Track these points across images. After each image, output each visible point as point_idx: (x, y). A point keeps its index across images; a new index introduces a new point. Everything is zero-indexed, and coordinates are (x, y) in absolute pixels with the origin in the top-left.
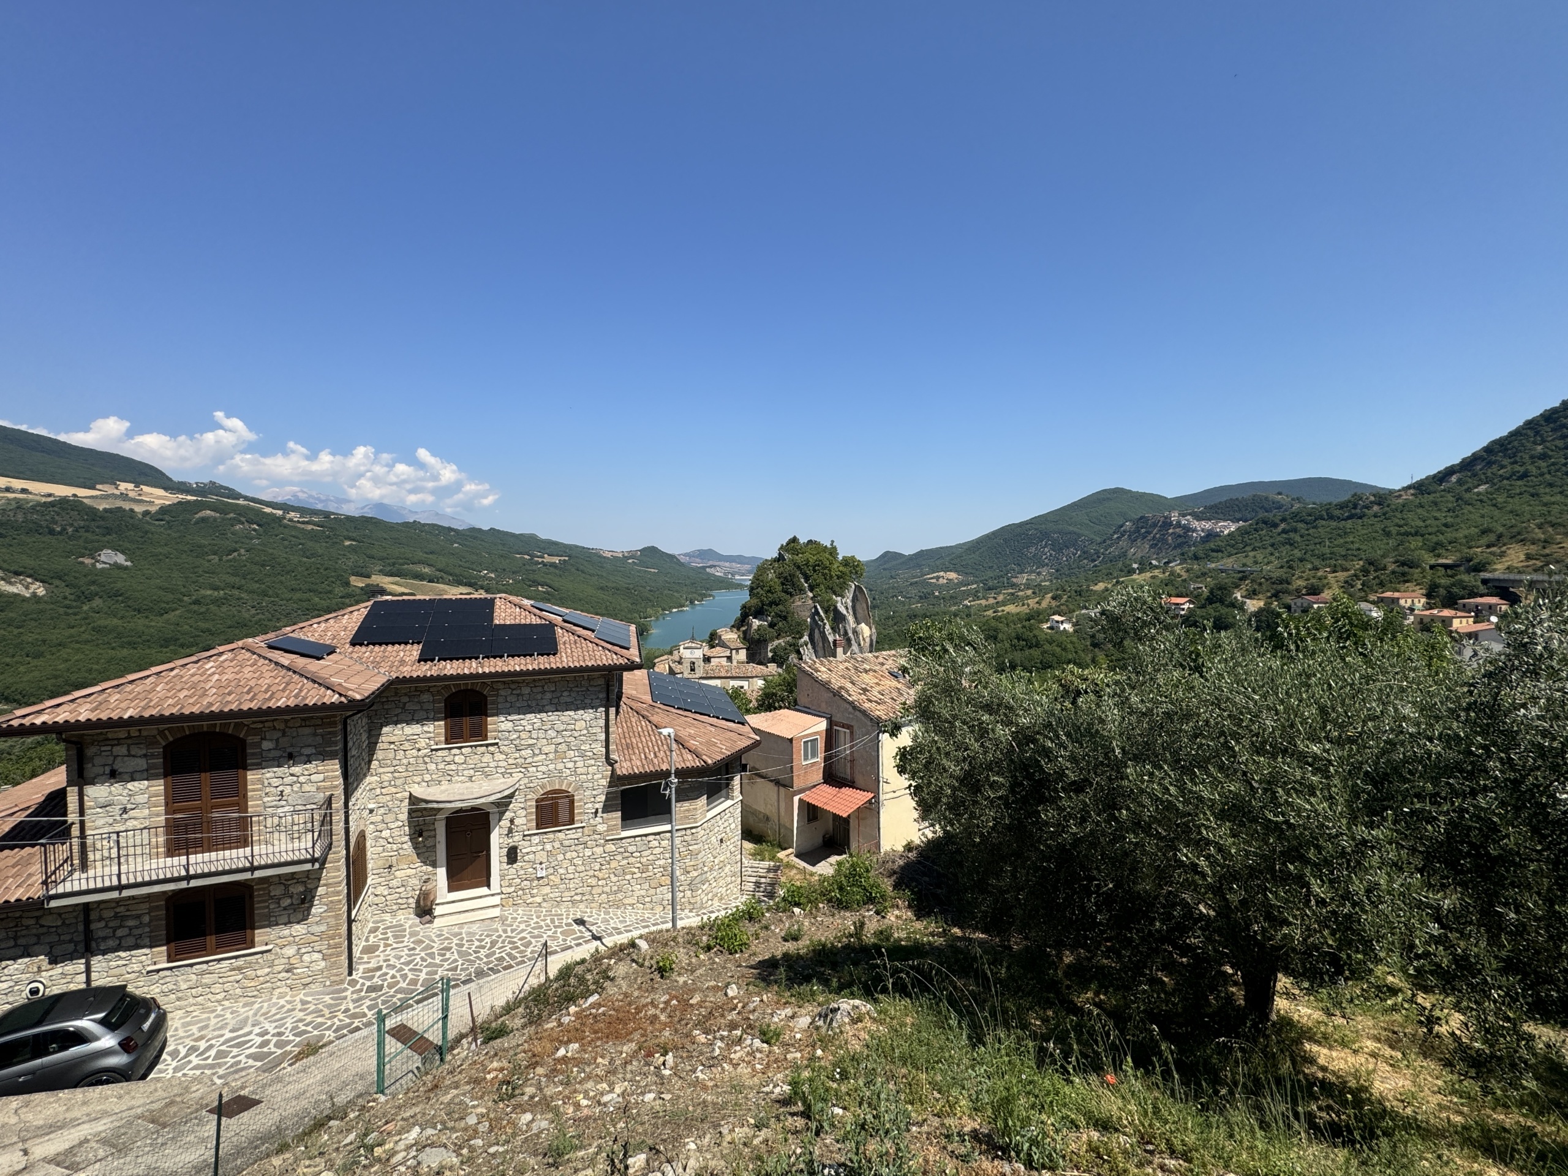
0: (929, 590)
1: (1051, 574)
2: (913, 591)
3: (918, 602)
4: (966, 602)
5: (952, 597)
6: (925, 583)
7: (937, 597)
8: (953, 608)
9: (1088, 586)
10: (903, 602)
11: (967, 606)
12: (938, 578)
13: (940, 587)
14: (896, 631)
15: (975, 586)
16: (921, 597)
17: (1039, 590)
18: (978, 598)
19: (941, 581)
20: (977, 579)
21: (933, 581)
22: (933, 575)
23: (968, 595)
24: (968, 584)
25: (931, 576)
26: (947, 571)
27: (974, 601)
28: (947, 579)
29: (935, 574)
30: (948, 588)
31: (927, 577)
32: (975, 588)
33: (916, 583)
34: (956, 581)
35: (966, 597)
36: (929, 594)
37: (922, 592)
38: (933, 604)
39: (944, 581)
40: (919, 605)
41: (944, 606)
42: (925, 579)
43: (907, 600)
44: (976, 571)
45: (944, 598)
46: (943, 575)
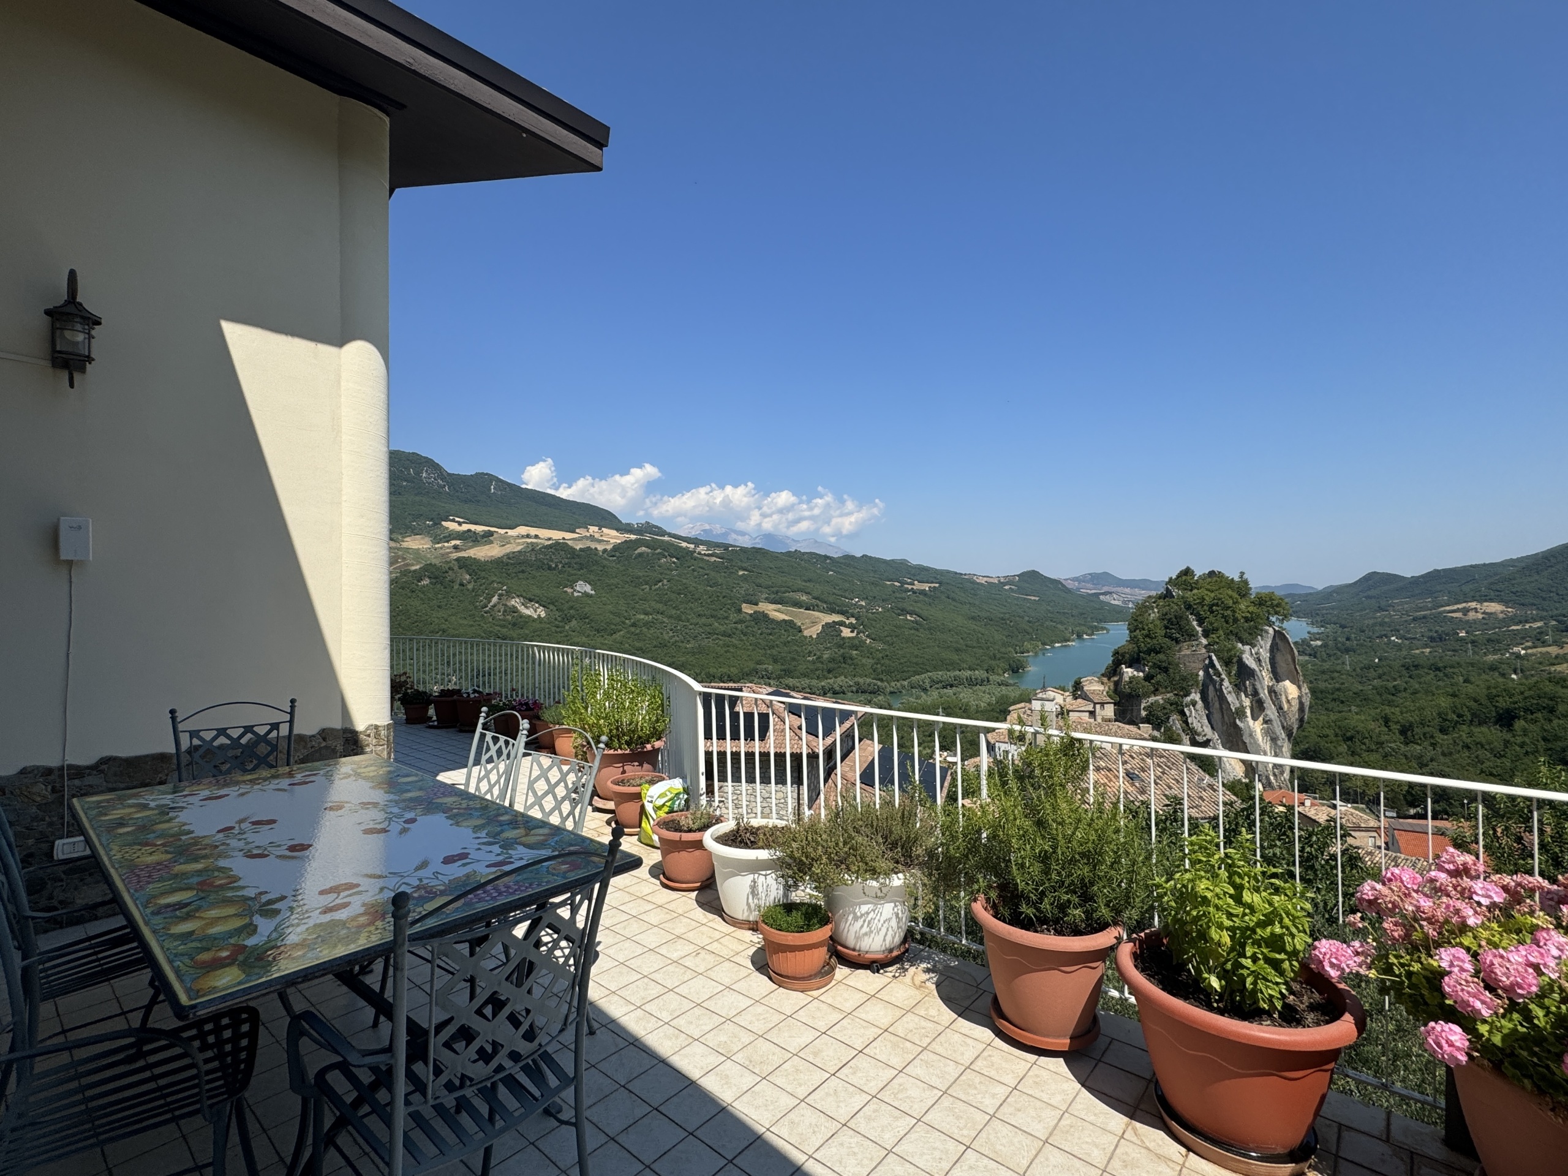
0: (1447, 628)
2: (1419, 630)
3: (1426, 646)
4: (1515, 649)
5: (1489, 640)
6: (1441, 618)
7: (1462, 639)
8: (1491, 658)
10: (1396, 645)
11: (1518, 656)
12: (1466, 611)
13: (1469, 626)
14: (1375, 688)
15: (1539, 624)
16: (1432, 639)
18: (1544, 644)
19: (1472, 615)
20: (1545, 614)
21: (1459, 615)
22: (1460, 606)
23: (1523, 638)
24: (1527, 622)
25: (1455, 607)
26: (1486, 601)
27: (1535, 647)
28: (1484, 613)
29: (1464, 605)
30: (1485, 627)
31: (1448, 608)
32: (1538, 628)
33: (1424, 617)
34: (1501, 616)
35: (1519, 641)
36: (1447, 634)
37: (1436, 632)
38: (1453, 651)
39: (1480, 616)
40: (1428, 650)
41: (1475, 653)
42: (1445, 612)
43: (1407, 642)
44: (1544, 599)
45: (1473, 642)
46: (1478, 606)
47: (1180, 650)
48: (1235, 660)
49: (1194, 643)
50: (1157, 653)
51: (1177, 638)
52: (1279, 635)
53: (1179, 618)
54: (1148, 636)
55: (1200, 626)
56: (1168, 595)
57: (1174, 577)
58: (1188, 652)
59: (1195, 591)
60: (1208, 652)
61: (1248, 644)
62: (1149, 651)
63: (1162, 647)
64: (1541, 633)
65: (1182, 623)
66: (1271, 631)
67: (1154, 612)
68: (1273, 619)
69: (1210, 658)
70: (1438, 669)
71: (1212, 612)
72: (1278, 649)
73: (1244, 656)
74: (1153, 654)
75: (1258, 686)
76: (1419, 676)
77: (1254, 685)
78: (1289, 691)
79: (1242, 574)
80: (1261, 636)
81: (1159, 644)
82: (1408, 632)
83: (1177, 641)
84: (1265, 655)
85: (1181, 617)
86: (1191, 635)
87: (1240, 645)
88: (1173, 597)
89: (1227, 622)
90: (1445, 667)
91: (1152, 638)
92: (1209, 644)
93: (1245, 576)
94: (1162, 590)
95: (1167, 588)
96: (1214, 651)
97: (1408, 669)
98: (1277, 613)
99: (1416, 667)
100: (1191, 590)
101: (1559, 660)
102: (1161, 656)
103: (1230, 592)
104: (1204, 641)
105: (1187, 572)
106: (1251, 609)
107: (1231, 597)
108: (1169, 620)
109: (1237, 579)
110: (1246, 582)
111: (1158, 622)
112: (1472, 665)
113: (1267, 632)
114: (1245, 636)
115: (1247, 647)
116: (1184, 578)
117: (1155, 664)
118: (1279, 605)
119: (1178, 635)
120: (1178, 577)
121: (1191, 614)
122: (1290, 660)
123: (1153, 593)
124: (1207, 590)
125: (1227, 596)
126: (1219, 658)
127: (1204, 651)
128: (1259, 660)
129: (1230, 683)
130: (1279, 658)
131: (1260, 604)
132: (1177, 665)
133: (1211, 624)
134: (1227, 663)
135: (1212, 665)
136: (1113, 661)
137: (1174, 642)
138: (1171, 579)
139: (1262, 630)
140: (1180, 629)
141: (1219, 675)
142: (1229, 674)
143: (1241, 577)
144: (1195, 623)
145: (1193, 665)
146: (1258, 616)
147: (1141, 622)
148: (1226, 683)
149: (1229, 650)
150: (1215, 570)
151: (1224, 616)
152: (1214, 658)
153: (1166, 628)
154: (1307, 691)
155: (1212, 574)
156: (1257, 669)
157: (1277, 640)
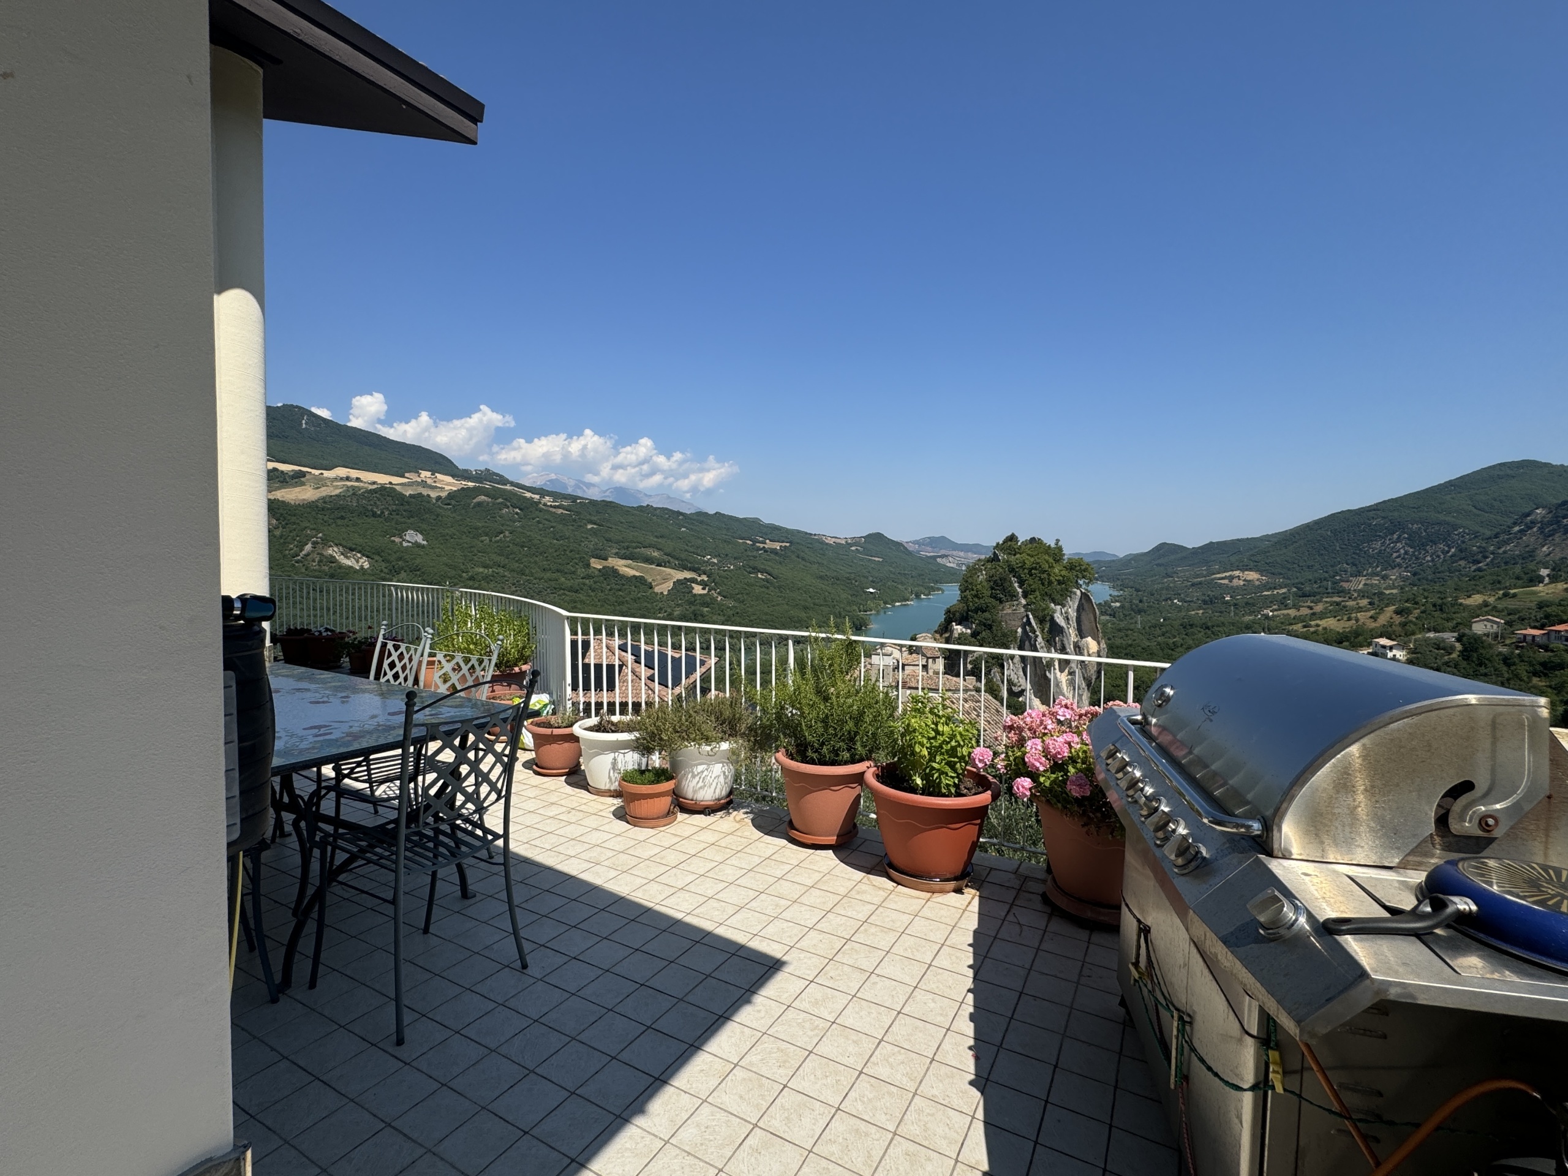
0: (1217, 593)
1: (1405, 579)
2: (1196, 594)
3: (1200, 608)
4: (1266, 611)
5: (1247, 604)
6: (1212, 584)
7: (1227, 602)
8: (1248, 618)
9: (1457, 598)
10: (1177, 606)
11: (1267, 617)
12: (1231, 578)
13: (1233, 591)
14: (1159, 644)
15: (1284, 590)
16: (1205, 602)
17: (1378, 600)
18: (1286, 607)
19: (1235, 582)
20: (1289, 582)
21: (1226, 582)
22: (1227, 574)
23: (1271, 602)
24: (1275, 588)
25: (1223, 575)
26: (1247, 570)
27: (1280, 610)
28: (1245, 580)
29: (1230, 573)
30: (1245, 592)
31: (1218, 576)
32: (1283, 593)
33: (1200, 583)
34: (1257, 583)
35: (1269, 605)
36: (1216, 598)
37: (1209, 596)
38: (1221, 612)
39: (1242, 583)
40: (1201, 611)
41: (1236, 614)
42: (1216, 579)
43: (1186, 604)
44: (1289, 570)
45: (1235, 605)
46: (1241, 575)
47: (1003, 609)
48: (1048, 618)
49: (1015, 603)
50: (984, 611)
51: (1001, 598)
52: (1085, 597)
53: (1003, 580)
54: (976, 596)
55: (1020, 587)
56: (995, 559)
57: (1001, 542)
58: (1010, 611)
59: (1018, 556)
60: (1026, 611)
61: (1059, 604)
62: (976, 611)
63: (988, 606)
64: (1284, 598)
65: (1006, 585)
66: (1078, 592)
67: (982, 575)
68: (1081, 582)
69: (1027, 616)
70: (1208, 628)
71: (1031, 575)
72: (1083, 609)
73: (1055, 615)
74: (980, 613)
75: (1066, 642)
76: (1193, 634)
77: (1062, 641)
78: (1090, 646)
79: (1058, 541)
80: (1070, 597)
81: (986, 603)
82: (1187, 596)
83: (1001, 602)
84: (1073, 614)
85: (1005, 579)
86: (1013, 596)
87: (1052, 605)
88: (999, 560)
89: (1043, 584)
90: (1213, 626)
91: (979, 598)
92: (1027, 604)
93: (1060, 543)
94: (990, 554)
95: (995, 552)
96: (1031, 611)
97: (1185, 627)
98: (1083, 577)
99: (1191, 626)
100: (1015, 555)
101: (1296, 621)
102: (987, 615)
103: (1047, 557)
104: (1023, 602)
105: (1012, 538)
106: (1063, 573)
107: (1047, 562)
108: (995, 582)
109: (1053, 545)
110: (1060, 549)
111: (985, 584)
112: (1233, 624)
113: (1075, 593)
114: (1058, 597)
115: (1059, 607)
116: (1009, 543)
117: (980, 621)
118: (1085, 570)
119: (1002, 596)
120: (1004, 542)
121: (1014, 576)
122: (1092, 619)
123: (983, 557)
124: (1028, 555)
125: (1044, 560)
126: (1034, 617)
127: (1023, 610)
128: (1067, 619)
129: (1043, 639)
130: (1083, 617)
131: (1071, 569)
132: (1000, 623)
133: (1030, 585)
134: (1041, 621)
135: (1029, 623)
136: (945, 619)
137: (998, 602)
138: (998, 544)
139: (1071, 592)
140: (1004, 590)
141: (1034, 632)
142: (1042, 631)
143: (1057, 544)
144: (1016, 585)
145: (1013, 623)
146: (1069, 579)
147: (971, 584)
148: (1040, 639)
149: (1044, 610)
150: (1036, 537)
151: (1041, 579)
152: (1031, 616)
153: (992, 588)
154: (1105, 646)
155: (1033, 540)
156: (1065, 627)
157: (1083, 601)
